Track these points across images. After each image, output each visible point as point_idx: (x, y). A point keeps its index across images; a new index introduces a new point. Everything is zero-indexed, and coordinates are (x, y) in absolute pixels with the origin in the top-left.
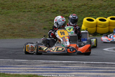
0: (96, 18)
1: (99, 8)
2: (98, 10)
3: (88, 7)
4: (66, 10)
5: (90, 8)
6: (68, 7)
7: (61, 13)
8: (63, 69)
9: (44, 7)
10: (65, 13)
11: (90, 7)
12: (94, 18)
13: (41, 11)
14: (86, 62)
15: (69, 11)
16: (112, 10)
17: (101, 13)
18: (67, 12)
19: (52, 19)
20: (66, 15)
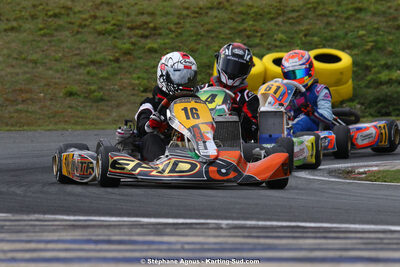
0: (261, 57)
1: (272, 19)
2: (271, 25)
3: (232, 16)
4: (151, 25)
5: (238, 19)
6: (158, 12)
7: (131, 38)
8: (145, 247)
9: (68, 15)
10: (146, 37)
11: (241, 13)
14: (231, 222)
15: (160, 29)
16: (322, 26)
17: (280, 36)
18: (155, 32)
19: (98, 58)
20: (150, 44)
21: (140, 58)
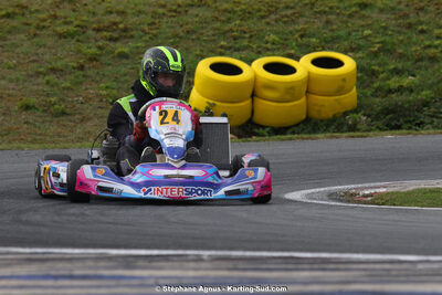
0: (249, 62)
1: (263, 17)
2: (262, 25)
3: (216, 14)
4: (121, 26)
5: (223, 18)
6: (129, 11)
7: (96, 41)
8: (112, 283)
9: (23, 15)
10: (115, 40)
11: (226, 10)
12: (241, 59)
13: (9, 32)
14: (213, 253)
15: (132, 30)
16: (321, 25)
17: (273, 37)
18: (126, 34)
19: (59, 64)
20: (120, 48)
21: (109, 65)
